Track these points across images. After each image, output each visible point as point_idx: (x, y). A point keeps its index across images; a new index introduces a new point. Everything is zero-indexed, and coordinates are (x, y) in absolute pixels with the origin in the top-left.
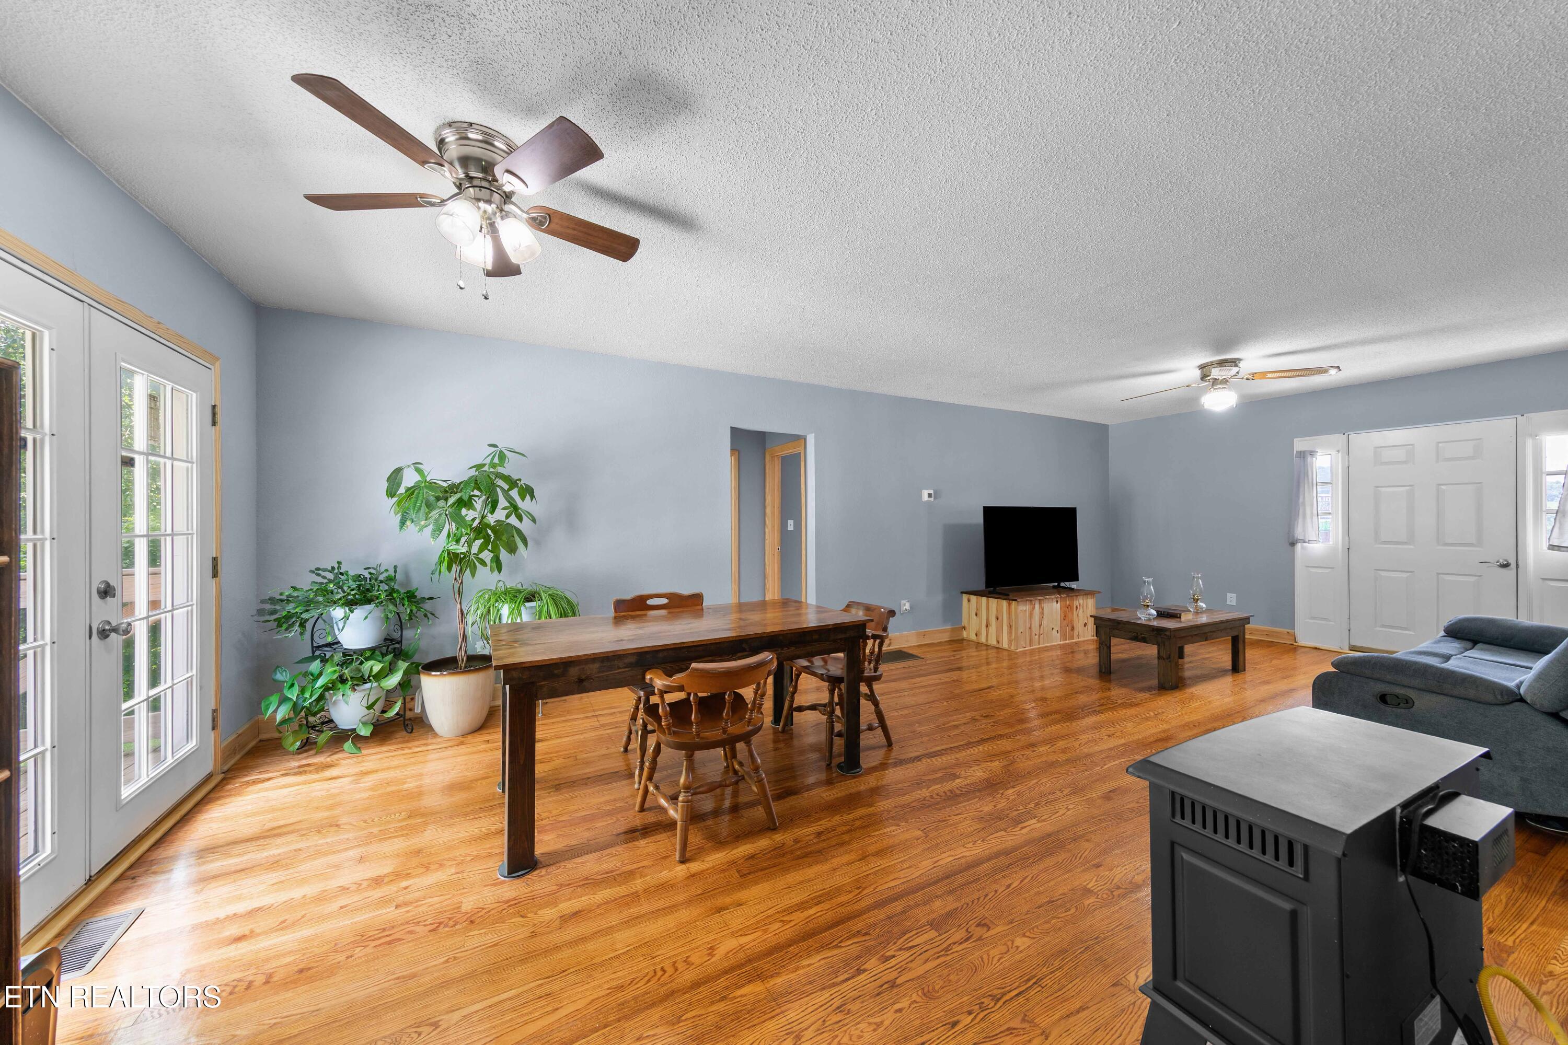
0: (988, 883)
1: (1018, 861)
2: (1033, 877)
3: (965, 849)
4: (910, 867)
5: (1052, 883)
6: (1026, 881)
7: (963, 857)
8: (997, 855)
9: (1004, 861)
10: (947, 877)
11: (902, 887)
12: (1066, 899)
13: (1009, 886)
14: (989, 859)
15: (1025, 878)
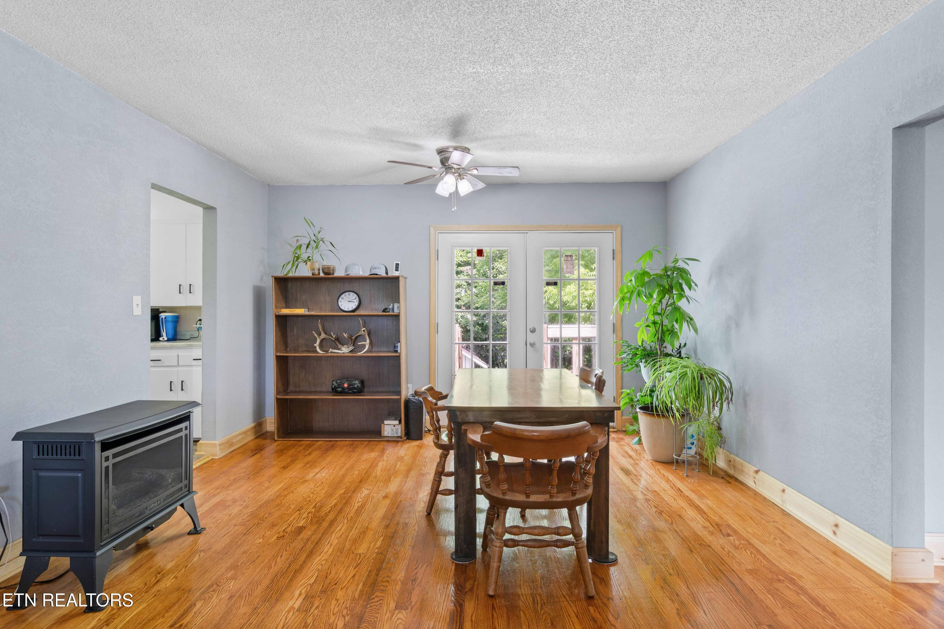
0: (294, 552)
1: (286, 571)
2: (271, 567)
3: (323, 558)
4: (341, 536)
5: (258, 570)
6: (274, 563)
7: (320, 555)
8: (302, 567)
9: (296, 566)
10: (317, 543)
11: (332, 529)
12: (246, 567)
13: (281, 556)
14: (304, 562)
15: (275, 565)
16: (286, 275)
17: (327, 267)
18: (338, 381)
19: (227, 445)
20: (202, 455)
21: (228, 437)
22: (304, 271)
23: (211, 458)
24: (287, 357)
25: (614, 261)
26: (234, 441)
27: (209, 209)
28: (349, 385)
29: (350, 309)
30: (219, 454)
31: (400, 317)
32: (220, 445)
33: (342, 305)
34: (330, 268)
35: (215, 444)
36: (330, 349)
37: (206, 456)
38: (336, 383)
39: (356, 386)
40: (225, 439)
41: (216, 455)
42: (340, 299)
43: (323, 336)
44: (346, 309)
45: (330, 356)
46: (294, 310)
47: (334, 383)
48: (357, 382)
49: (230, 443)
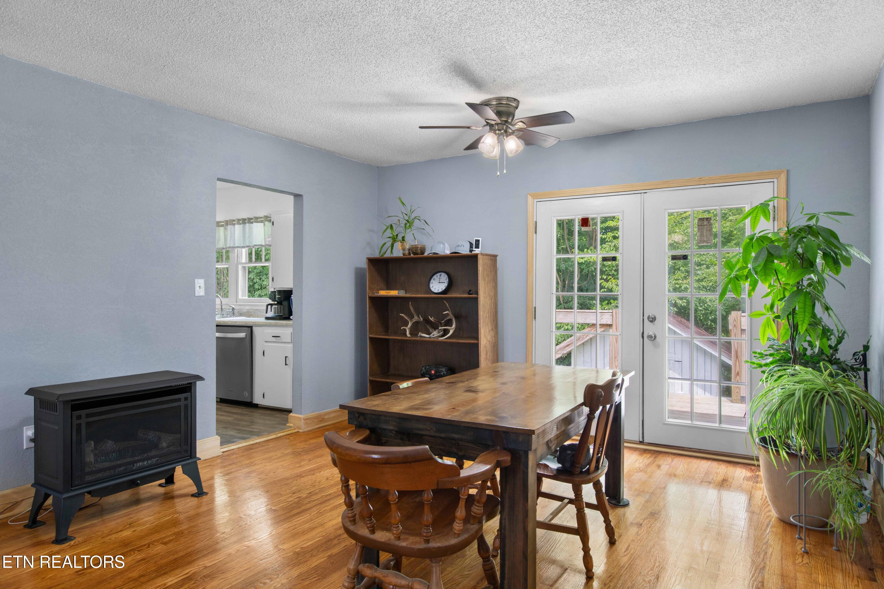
16: (382, 256)
17: (414, 246)
18: (427, 367)
19: (316, 421)
20: (291, 427)
21: (317, 413)
22: (398, 252)
23: (296, 431)
24: (387, 340)
25: (776, 222)
26: (326, 417)
27: (298, 197)
28: (436, 372)
29: (440, 291)
30: (304, 428)
31: (479, 300)
32: (305, 419)
33: (433, 287)
34: (418, 248)
35: (300, 418)
36: (420, 333)
37: (293, 428)
38: (425, 369)
39: (442, 374)
40: (312, 414)
41: (300, 429)
42: (432, 281)
43: (416, 319)
44: (436, 291)
45: (419, 341)
46: (389, 291)
47: (423, 368)
48: (444, 370)
49: (320, 418)
